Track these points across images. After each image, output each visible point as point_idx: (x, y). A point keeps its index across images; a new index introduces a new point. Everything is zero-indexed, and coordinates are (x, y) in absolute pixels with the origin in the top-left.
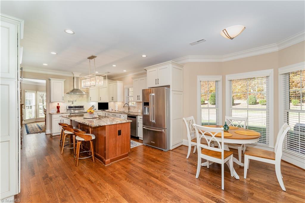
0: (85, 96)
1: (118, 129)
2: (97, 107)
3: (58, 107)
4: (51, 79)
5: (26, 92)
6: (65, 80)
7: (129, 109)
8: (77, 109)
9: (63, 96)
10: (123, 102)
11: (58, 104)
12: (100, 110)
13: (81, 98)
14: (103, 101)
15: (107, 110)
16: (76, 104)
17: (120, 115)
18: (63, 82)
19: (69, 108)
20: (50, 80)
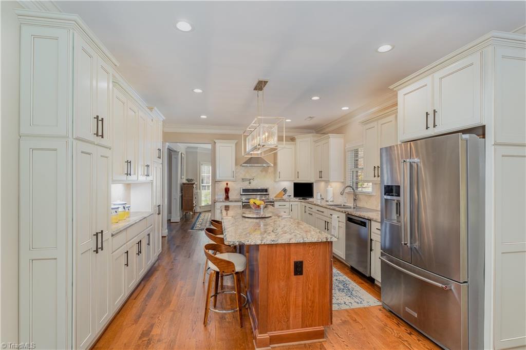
0: (271, 170)
1: (294, 258)
2: (291, 191)
3: (227, 190)
4: (216, 141)
5: (202, 165)
6: (236, 141)
7: (355, 200)
8: (259, 193)
9: (234, 170)
10: (343, 182)
11: (227, 184)
12: (297, 199)
13: (264, 173)
14: (303, 180)
15: (311, 200)
16: (255, 185)
17: (332, 212)
18: (234, 146)
19: (243, 192)
20: (215, 143)
